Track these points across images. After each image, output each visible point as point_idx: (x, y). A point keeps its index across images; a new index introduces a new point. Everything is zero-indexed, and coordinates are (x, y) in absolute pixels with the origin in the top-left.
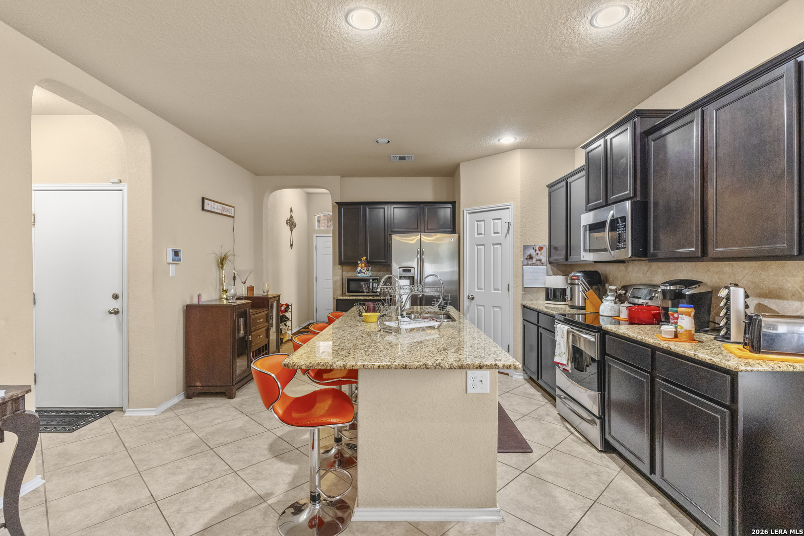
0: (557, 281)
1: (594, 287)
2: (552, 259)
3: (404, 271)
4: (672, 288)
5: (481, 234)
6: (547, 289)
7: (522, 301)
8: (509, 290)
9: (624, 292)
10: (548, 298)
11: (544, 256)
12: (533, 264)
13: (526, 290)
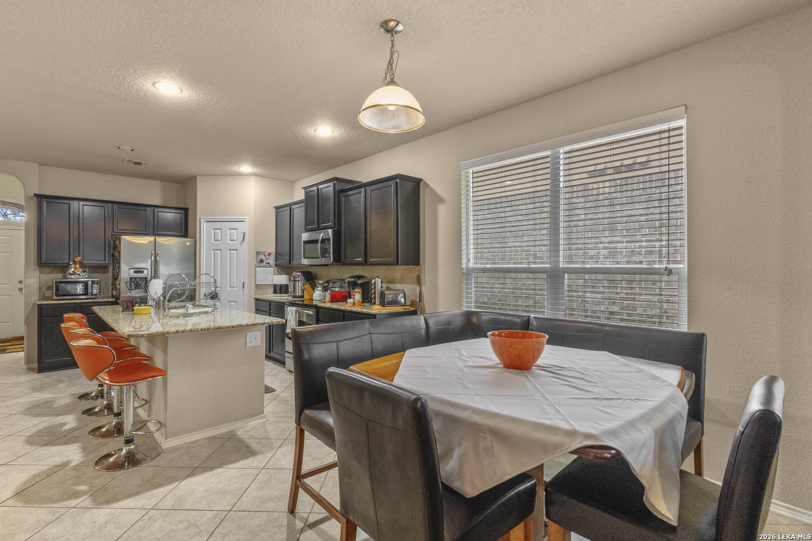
0: (282, 279)
1: (309, 282)
2: (278, 262)
3: (135, 272)
4: (352, 280)
5: (218, 240)
6: (275, 286)
7: (255, 295)
8: (244, 287)
9: (327, 284)
10: (275, 292)
11: (272, 261)
12: (264, 267)
13: (258, 287)
